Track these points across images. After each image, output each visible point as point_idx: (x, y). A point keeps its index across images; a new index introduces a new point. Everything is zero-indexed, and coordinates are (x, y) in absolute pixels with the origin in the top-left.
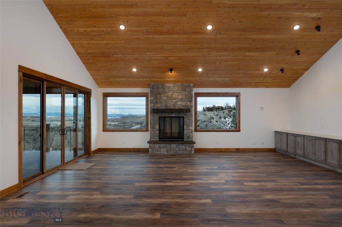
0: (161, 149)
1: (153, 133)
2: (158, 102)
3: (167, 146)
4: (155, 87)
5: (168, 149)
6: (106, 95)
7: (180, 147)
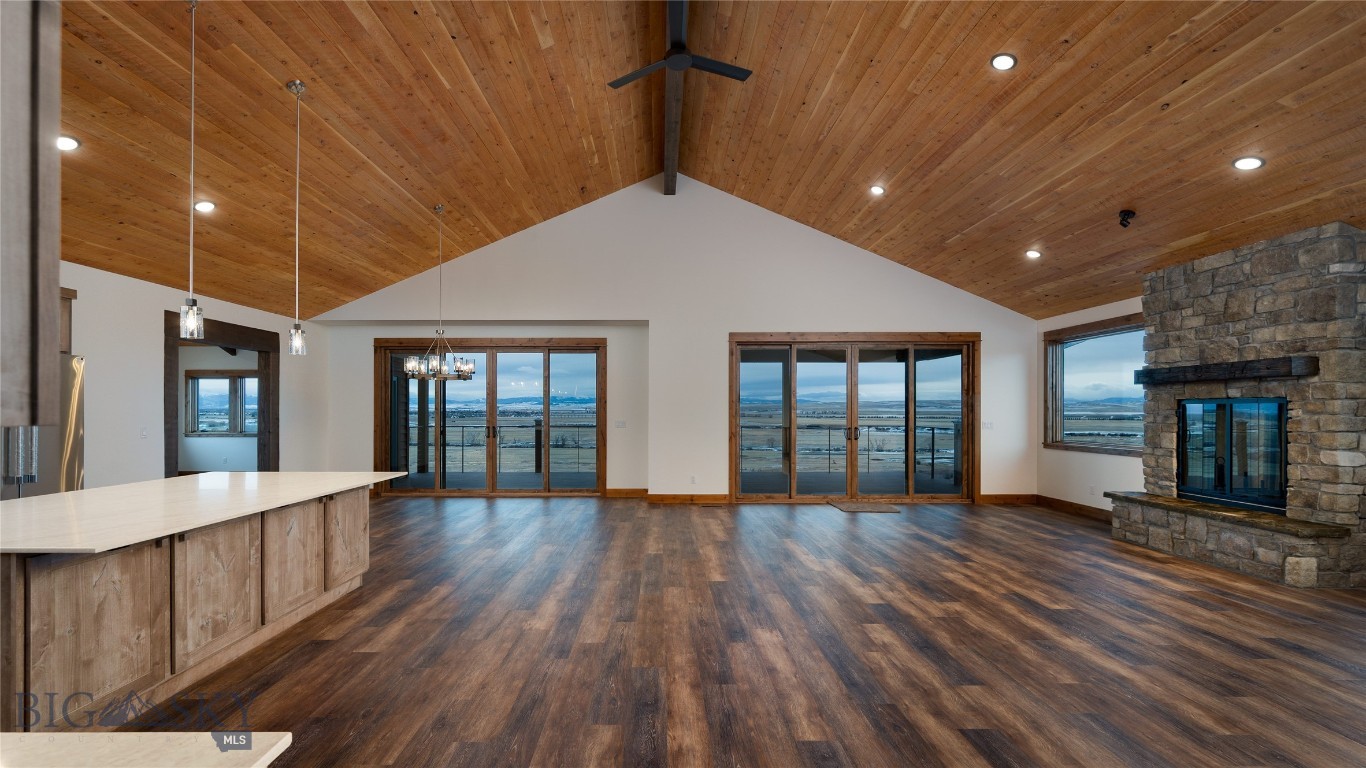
0: (1151, 528)
1: (1153, 464)
2: (1171, 341)
3: (1170, 519)
4: (1159, 286)
5: (1176, 535)
6: (1056, 340)
7: (1225, 536)
